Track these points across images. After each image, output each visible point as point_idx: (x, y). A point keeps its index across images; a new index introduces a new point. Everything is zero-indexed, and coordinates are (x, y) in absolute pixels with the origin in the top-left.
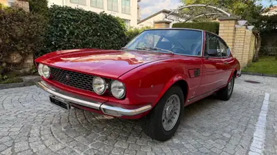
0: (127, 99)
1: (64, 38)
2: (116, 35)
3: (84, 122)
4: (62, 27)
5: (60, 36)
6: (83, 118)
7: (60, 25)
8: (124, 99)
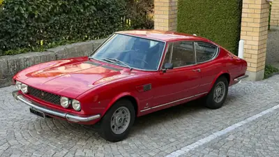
0: (82, 111)
1: (21, 23)
2: (93, 7)
3: (55, 128)
4: (19, 10)
5: (16, 22)
6: (53, 125)
7: (16, 9)
8: (80, 111)
